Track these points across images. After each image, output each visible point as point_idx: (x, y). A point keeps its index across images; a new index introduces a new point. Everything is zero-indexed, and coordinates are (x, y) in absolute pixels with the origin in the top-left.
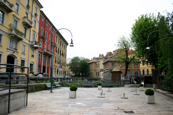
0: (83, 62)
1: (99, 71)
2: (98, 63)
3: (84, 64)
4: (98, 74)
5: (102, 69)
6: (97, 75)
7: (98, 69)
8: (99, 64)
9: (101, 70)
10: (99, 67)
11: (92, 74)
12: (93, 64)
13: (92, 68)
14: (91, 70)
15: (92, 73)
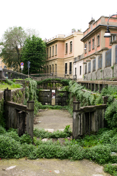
0: (33, 39)
1: (72, 61)
2: (68, 42)
3: (34, 45)
4: (68, 69)
5: (80, 56)
6: (66, 70)
7: (69, 55)
8: (71, 45)
9: (75, 59)
10: (71, 50)
11: (55, 70)
12: (58, 44)
13: (55, 54)
14: (52, 59)
15: (55, 66)
